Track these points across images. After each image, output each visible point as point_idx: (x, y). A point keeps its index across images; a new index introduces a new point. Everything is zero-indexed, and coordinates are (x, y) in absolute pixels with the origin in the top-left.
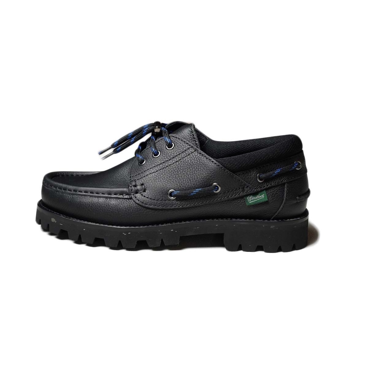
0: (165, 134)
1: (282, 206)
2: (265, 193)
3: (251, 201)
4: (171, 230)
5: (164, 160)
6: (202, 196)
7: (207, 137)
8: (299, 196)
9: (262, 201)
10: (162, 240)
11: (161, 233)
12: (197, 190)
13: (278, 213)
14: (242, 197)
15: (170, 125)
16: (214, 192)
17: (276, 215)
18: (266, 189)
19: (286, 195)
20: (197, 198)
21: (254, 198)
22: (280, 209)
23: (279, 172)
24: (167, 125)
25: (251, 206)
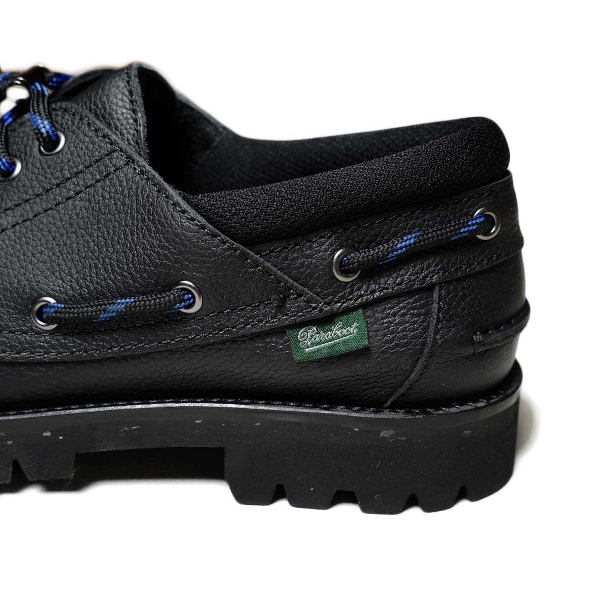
0: (41, 106)
1: (420, 365)
2: (362, 318)
3: (313, 345)
4: (45, 434)
5: (30, 192)
6: (142, 322)
7: (218, 123)
8: (485, 332)
9: (347, 348)
10: (16, 464)
11: (10, 443)
12: (121, 304)
13: (409, 389)
14: (281, 331)
15: (82, 81)
16: (183, 310)
17: (403, 395)
18: (365, 306)
19: (436, 326)
20: (127, 329)
21: (322, 336)
22: (413, 375)
23: (410, 244)
24: (70, 80)
25: (312, 362)
